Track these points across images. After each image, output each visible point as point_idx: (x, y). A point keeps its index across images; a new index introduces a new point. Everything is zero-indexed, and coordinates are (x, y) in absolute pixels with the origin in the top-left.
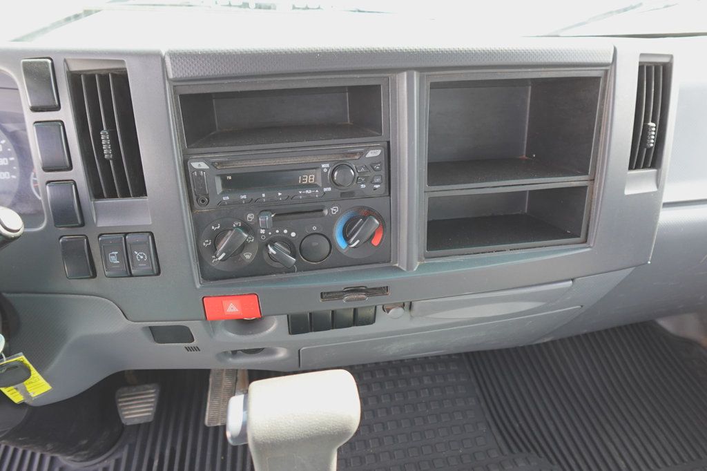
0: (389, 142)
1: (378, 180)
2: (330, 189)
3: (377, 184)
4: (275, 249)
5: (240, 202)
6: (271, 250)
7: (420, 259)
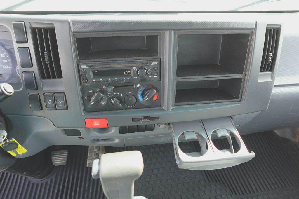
0: (161, 59)
1: (156, 74)
2: (136, 77)
3: (155, 76)
4: (114, 101)
5: (100, 82)
6: (112, 101)
7: (172, 106)
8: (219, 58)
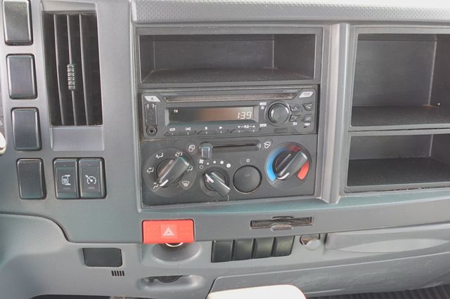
0: (319, 85)
1: (308, 119)
2: (265, 125)
3: (308, 122)
4: (212, 178)
5: (184, 134)
6: (209, 179)
7: (340, 194)
8: (430, 92)
